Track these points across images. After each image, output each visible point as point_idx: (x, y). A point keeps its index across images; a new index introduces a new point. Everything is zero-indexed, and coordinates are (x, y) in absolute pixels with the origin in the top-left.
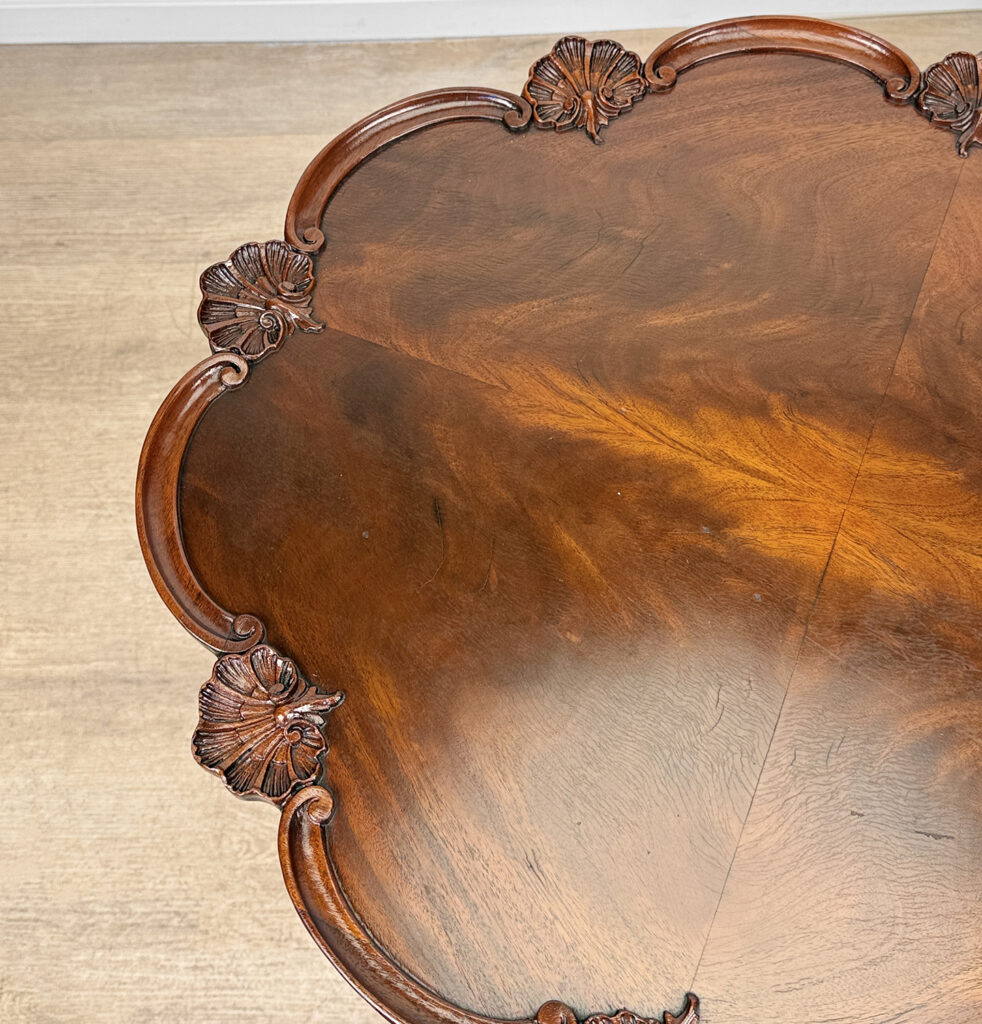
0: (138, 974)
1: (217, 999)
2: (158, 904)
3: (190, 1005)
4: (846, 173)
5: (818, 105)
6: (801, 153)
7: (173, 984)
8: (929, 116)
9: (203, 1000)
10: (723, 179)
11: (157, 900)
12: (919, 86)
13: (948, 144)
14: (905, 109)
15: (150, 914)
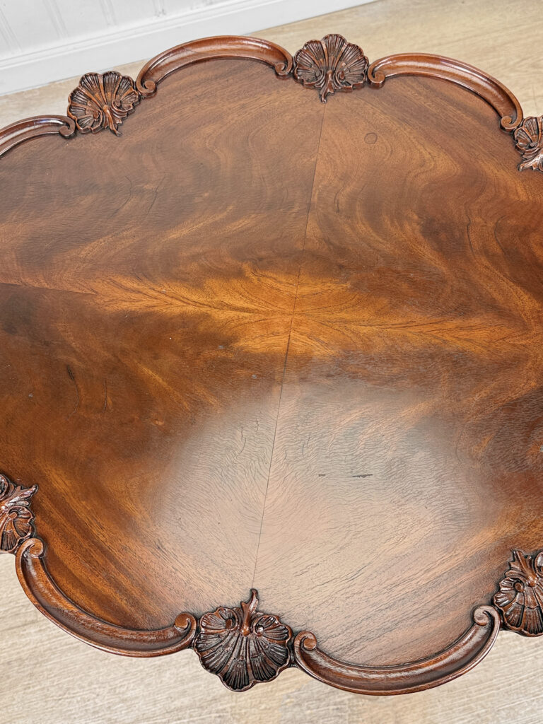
0: (10, 642)
1: (56, 643)
2: (11, 604)
3: (42, 650)
4: (262, 126)
5: (240, 87)
6: (236, 118)
7: (30, 642)
8: (302, 82)
9: (49, 645)
10: (194, 143)
11: (10, 602)
12: (293, 65)
13: (315, 97)
14: (288, 81)
15: (9, 610)
